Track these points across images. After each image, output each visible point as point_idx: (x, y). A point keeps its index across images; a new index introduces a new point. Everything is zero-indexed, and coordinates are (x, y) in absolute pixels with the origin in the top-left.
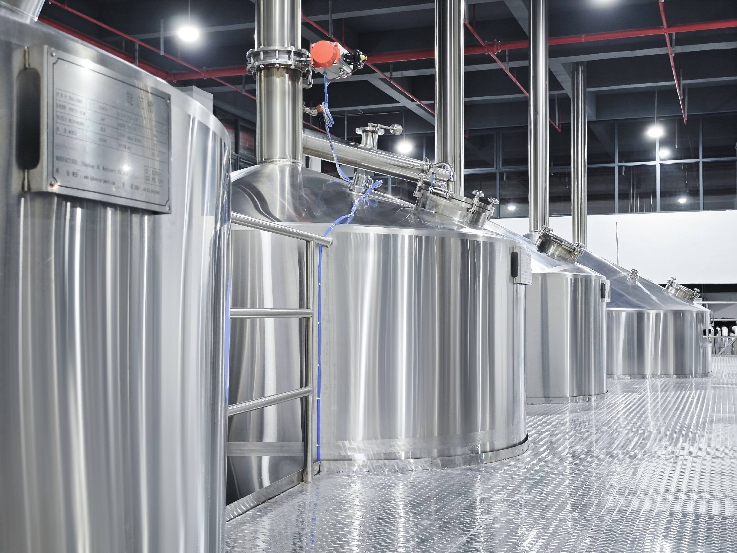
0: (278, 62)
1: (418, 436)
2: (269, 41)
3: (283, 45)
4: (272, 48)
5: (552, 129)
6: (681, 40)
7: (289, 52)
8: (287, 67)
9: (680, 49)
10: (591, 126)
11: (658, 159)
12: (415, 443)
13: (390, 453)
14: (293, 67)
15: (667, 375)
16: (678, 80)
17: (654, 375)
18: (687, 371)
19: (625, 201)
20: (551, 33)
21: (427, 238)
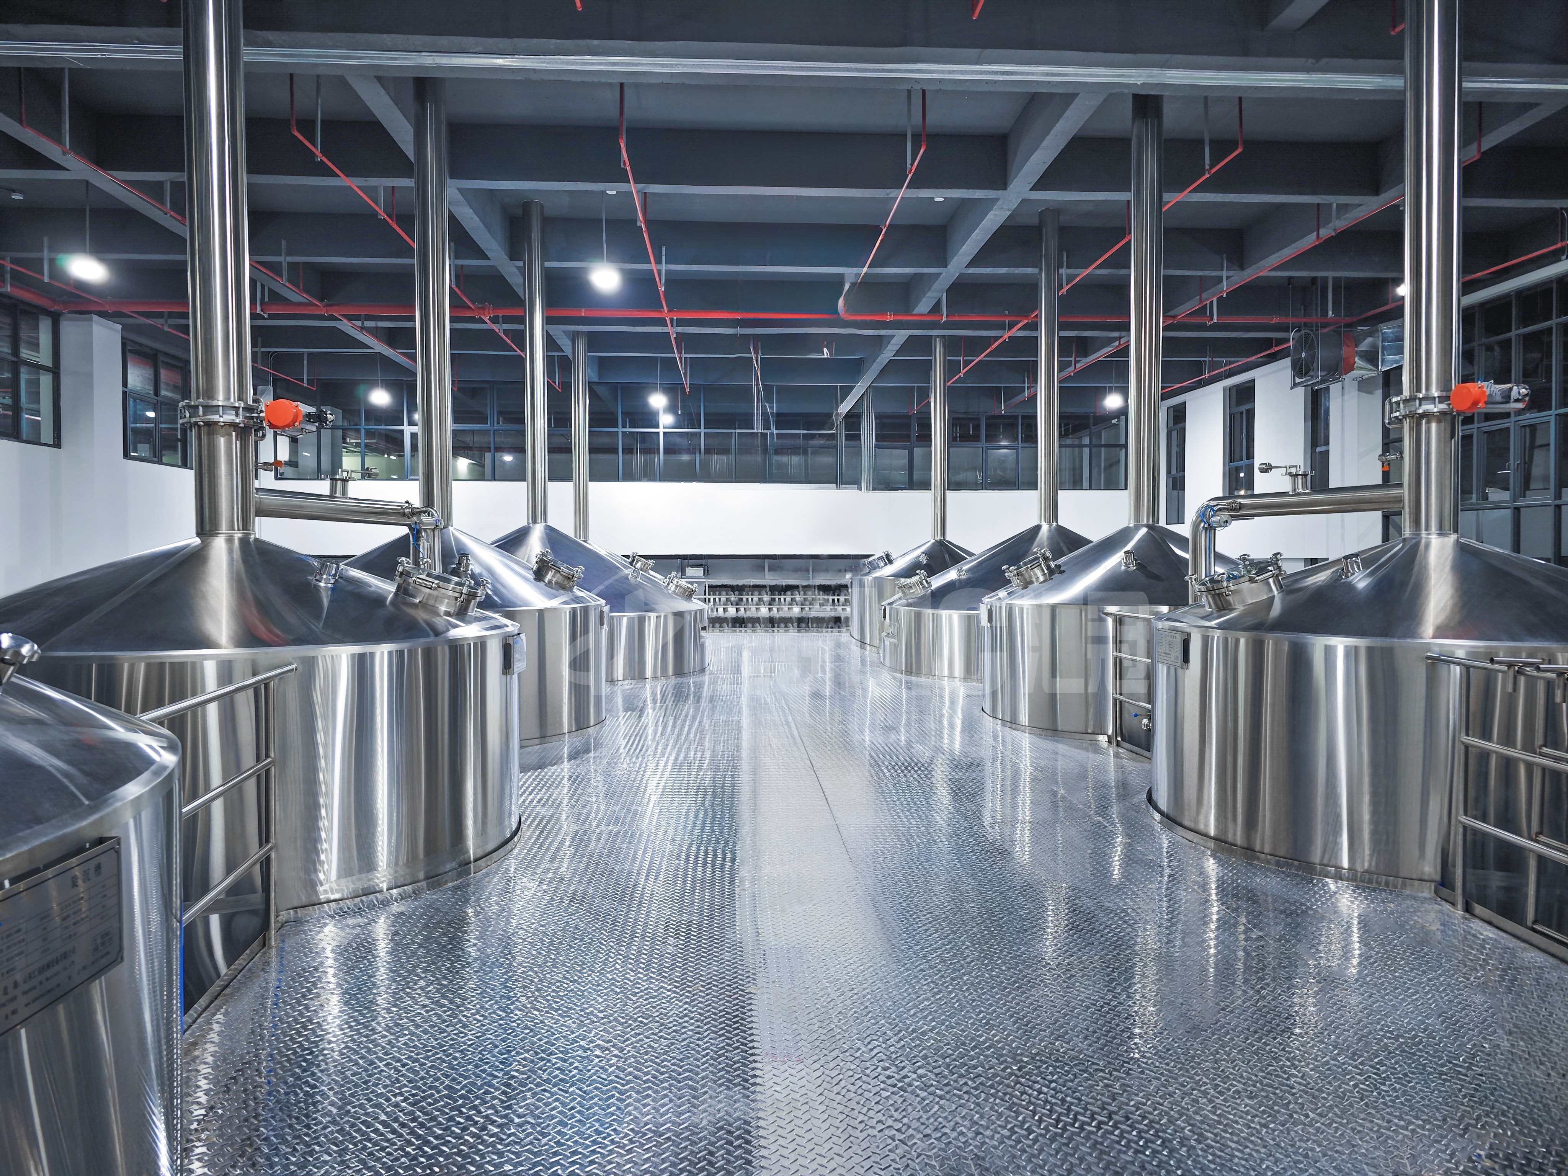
0: (221, 420)
1: (401, 863)
2: (210, 392)
3: (229, 399)
4: (215, 403)
5: (550, 388)
6: (680, 323)
7: (237, 409)
8: (233, 425)
9: (680, 330)
10: (594, 387)
11: (661, 426)
12: (396, 872)
13: (368, 888)
14: (242, 425)
15: (667, 677)
16: (680, 353)
17: (654, 677)
18: (686, 671)
19: (629, 456)
20: (548, 304)
21: (410, 651)
